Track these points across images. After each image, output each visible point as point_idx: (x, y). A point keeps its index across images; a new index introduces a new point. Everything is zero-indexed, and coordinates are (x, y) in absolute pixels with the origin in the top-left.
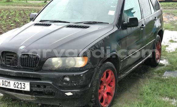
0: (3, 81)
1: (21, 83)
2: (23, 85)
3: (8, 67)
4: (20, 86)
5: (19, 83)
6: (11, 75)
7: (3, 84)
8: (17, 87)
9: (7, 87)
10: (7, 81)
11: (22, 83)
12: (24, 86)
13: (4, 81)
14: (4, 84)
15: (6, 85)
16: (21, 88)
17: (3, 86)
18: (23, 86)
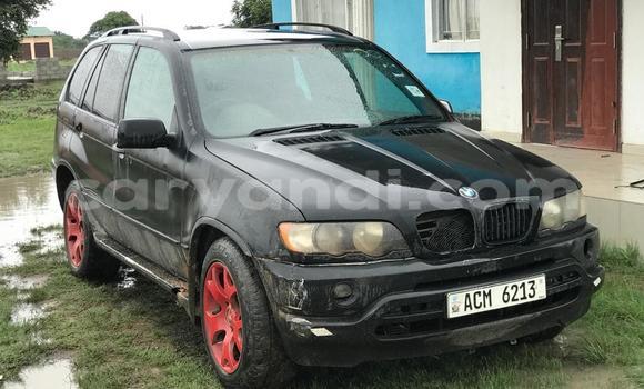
0: (468, 296)
1: (523, 285)
2: (528, 286)
3: (447, 256)
4: (520, 294)
5: (519, 284)
6: (484, 271)
7: (466, 306)
8: (513, 300)
9: (482, 309)
10: (482, 291)
11: (526, 281)
12: (532, 288)
13: (471, 293)
14: (470, 305)
15: (478, 305)
16: (525, 298)
17: (469, 312)
18: (528, 291)
